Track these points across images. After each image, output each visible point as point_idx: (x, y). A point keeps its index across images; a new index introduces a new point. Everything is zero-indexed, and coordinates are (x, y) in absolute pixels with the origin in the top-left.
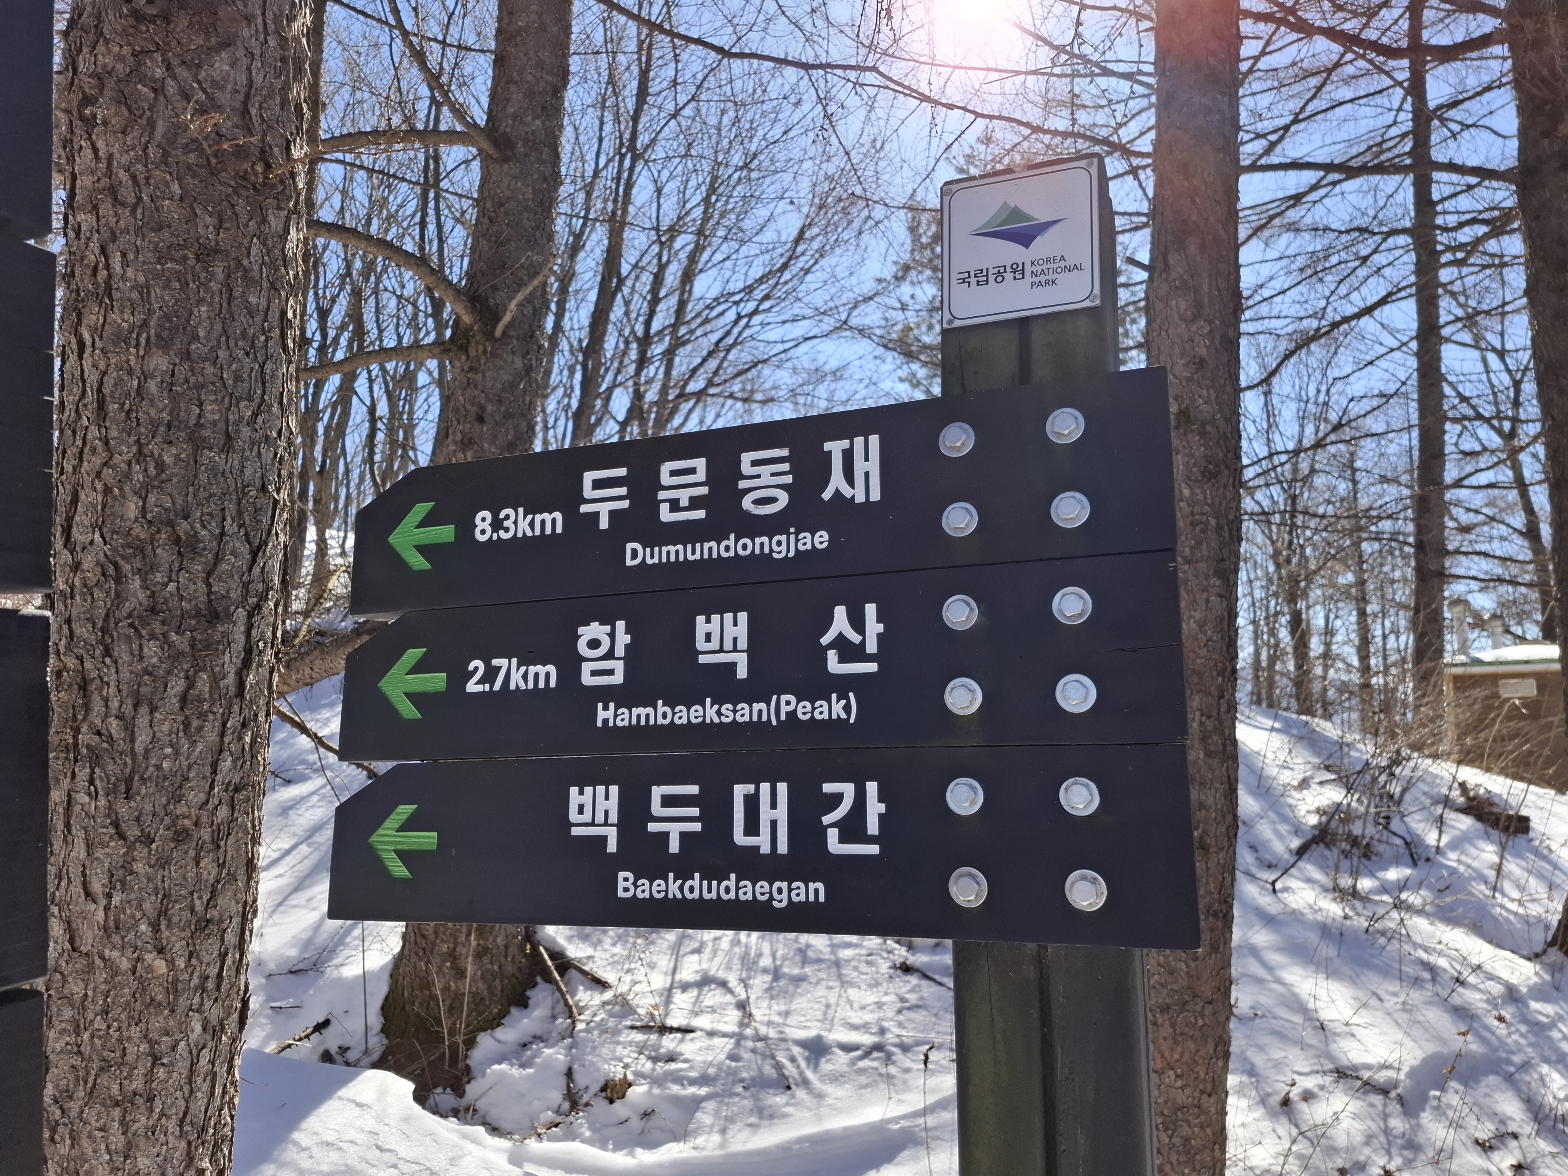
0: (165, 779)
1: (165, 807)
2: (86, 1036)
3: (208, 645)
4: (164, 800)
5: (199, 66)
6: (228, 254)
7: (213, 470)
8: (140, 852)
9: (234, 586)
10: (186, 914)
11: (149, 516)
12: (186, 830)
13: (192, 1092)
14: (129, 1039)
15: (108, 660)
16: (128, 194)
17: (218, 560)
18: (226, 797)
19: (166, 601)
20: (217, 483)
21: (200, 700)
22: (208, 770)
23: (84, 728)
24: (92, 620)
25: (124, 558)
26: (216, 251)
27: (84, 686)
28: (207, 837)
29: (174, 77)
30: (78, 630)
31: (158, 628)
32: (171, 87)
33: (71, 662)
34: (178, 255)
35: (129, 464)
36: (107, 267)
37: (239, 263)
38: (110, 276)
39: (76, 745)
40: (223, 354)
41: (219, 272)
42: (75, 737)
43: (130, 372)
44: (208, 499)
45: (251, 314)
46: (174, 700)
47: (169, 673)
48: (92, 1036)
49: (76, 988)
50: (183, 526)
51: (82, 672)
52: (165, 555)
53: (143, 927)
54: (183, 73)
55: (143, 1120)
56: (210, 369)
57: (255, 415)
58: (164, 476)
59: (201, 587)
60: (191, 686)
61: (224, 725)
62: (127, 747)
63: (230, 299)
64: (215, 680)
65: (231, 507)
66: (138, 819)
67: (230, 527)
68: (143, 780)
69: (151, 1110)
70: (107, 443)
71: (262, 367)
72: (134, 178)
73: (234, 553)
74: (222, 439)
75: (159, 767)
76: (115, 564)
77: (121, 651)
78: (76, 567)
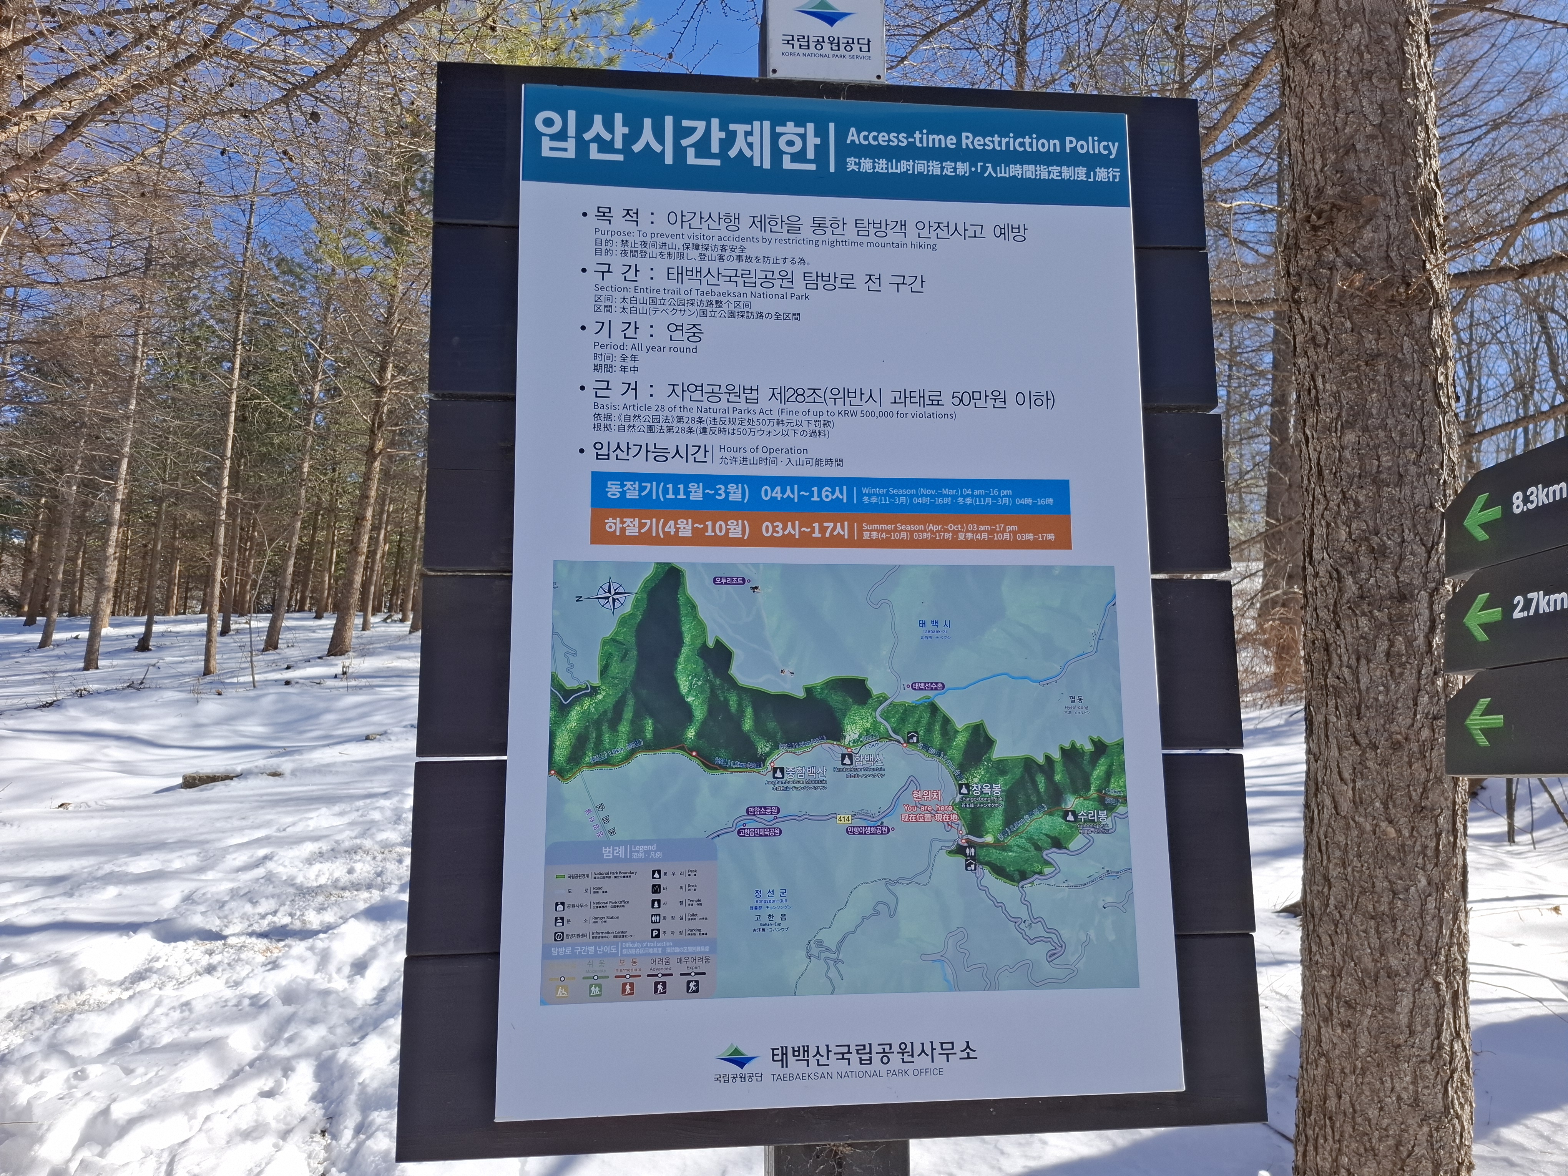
0: (1381, 707)
1: (1383, 726)
2: (1349, 869)
3: (1400, 617)
4: (1382, 721)
5: (1354, 242)
6: (1386, 354)
7: (1391, 499)
8: (1370, 754)
9: (1416, 576)
10: (1406, 800)
11: (1353, 537)
12: (1399, 742)
13: (1424, 924)
14: (1376, 877)
15: (1338, 631)
16: (1321, 339)
17: (1401, 559)
18: (1427, 723)
19: (1369, 590)
20: (1395, 508)
21: (1400, 655)
22: (1411, 703)
23: (1330, 675)
24: (1327, 607)
25: (1341, 566)
26: (1378, 355)
27: (1327, 650)
28: (1416, 749)
29: (1339, 256)
30: (1321, 614)
31: (1366, 608)
32: (1339, 262)
33: (1319, 634)
34: (1353, 367)
35: (1339, 506)
36: (1315, 387)
37: (1395, 357)
38: (1317, 392)
39: (1326, 685)
40: (1390, 421)
41: (1382, 368)
42: (1325, 681)
43: (1334, 449)
44: (1390, 520)
45: (1407, 389)
46: (1382, 655)
47: (1377, 637)
48: (1353, 871)
49: (1341, 839)
50: (1375, 540)
51: (1325, 640)
52: (1365, 560)
53: (1378, 804)
54: (1344, 250)
55: (1390, 933)
56: (1382, 434)
57: (1419, 456)
58: (1360, 510)
59: (1392, 579)
60: (1392, 644)
61: (1420, 672)
62: (1355, 686)
63: (1392, 383)
64: (1409, 642)
65: (1408, 523)
66: (1367, 733)
67: (1408, 535)
68: (1367, 707)
69: (1395, 927)
70: (1325, 496)
71: (1421, 422)
72: (1324, 328)
73: (1412, 553)
74: (1396, 478)
75: (1377, 700)
76: (1337, 570)
77: (1346, 625)
78: (1316, 575)
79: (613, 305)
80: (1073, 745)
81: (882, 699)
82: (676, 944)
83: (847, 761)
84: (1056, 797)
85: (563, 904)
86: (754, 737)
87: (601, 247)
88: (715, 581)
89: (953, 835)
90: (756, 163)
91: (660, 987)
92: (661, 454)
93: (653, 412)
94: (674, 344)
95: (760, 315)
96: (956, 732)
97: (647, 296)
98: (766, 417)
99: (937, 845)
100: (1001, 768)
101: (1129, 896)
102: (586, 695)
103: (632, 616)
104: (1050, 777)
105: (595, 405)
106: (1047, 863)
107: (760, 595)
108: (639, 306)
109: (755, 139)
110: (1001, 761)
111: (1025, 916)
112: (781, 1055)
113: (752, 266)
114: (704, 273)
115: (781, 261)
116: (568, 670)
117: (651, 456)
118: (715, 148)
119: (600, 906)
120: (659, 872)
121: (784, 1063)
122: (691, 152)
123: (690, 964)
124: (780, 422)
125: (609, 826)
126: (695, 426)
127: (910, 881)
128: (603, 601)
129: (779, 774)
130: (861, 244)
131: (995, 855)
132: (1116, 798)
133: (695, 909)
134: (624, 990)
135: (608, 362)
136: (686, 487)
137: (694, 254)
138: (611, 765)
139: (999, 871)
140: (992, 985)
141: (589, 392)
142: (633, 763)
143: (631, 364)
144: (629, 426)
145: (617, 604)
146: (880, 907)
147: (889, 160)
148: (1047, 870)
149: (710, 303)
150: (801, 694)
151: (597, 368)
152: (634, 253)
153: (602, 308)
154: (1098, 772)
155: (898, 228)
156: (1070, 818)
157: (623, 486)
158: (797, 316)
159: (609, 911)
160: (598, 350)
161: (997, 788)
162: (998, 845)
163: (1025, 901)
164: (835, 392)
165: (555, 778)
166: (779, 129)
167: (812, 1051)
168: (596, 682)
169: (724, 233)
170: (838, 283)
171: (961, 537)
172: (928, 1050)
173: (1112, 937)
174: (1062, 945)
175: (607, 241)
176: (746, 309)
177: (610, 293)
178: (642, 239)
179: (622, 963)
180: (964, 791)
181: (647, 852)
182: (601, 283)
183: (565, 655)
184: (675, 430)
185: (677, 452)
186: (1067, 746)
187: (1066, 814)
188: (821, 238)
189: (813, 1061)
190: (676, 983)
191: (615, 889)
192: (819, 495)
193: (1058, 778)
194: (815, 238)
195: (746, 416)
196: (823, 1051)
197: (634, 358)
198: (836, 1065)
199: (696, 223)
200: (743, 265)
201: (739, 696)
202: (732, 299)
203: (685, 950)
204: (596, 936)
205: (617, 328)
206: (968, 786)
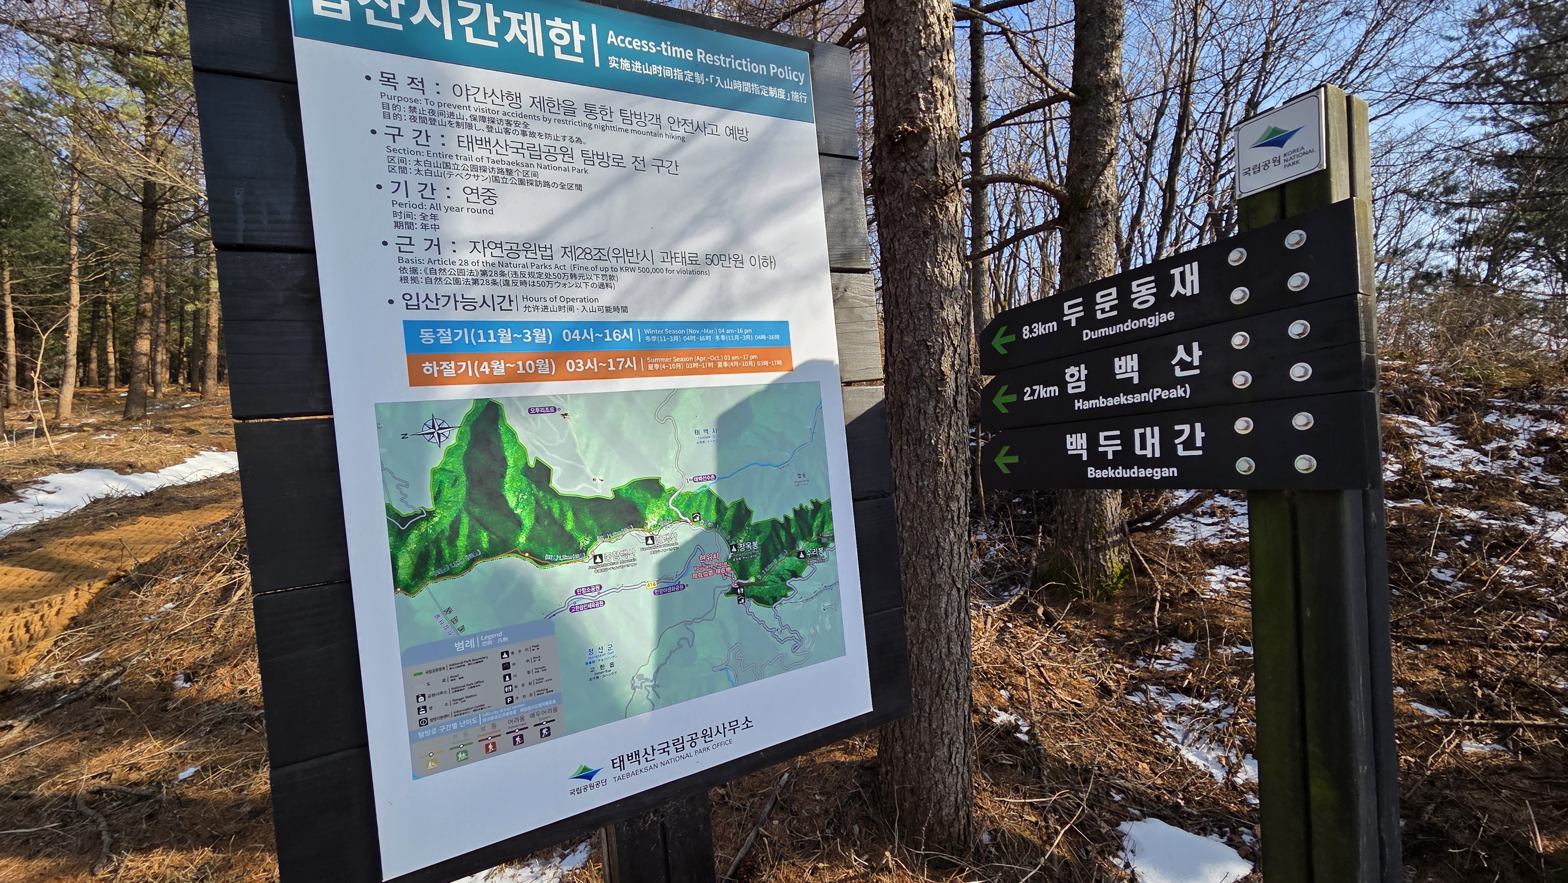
79: (408, 166)
80: (801, 507)
81: (673, 491)
82: (527, 704)
83: (650, 541)
84: (792, 542)
85: (423, 695)
86: (576, 534)
87: (389, 111)
88: (530, 411)
89: (729, 581)
90: (531, 50)
91: (518, 739)
92: (470, 304)
93: (457, 266)
94: (471, 206)
95: (547, 184)
96: (726, 509)
97: (440, 161)
98: (561, 272)
99: (718, 590)
100: (757, 529)
101: (838, 599)
102: (422, 519)
103: (457, 447)
104: (788, 531)
105: (400, 260)
106: (790, 589)
107: (571, 422)
108: (433, 169)
109: (528, 28)
110: (757, 525)
111: (777, 626)
112: (619, 763)
113: (536, 141)
114: (493, 143)
115: (561, 138)
116: (402, 500)
117: (460, 306)
118: (492, 31)
119: (457, 690)
120: (507, 653)
121: (622, 767)
122: (469, 31)
123: (541, 716)
124: (573, 276)
125: (458, 625)
126: (498, 279)
127: (702, 619)
128: (428, 437)
129: (598, 560)
130: (626, 131)
131: (756, 590)
132: (828, 538)
133: (541, 674)
134: (487, 749)
135: (409, 220)
136: (495, 333)
137: (480, 125)
138: (457, 574)
139: (760, 600)
140: (759, 676)
141: (392, 248)
142: (474, 571)
143: (431, 222)
144: (436, 279)
145: (443, 438)
146: (682, 642)
147: (643, 63)
148: (789, 594)
149: (501, 171)
150: (611, 496)
151: (397, 225)
152: (423, 120)
153: (397, 169)
154: (817, 522)
155: (654, 121)
156: (802, 556)
157: (436, 333)
158: (579, 187)
159: (467, 692)
160: (397, 208)
161: (755, 544)
162: (759, 583)
163: (777, 617)
164: (616, 252)
165: (402, 595)
166: (549, 23)
167: (642, 753)
168: (430, 506)
169: (507, 109)
170: (611, 162)
171: (720, 365)
172: (721, 730)
173: (829, 628)
174: (801, 640)
175: (395, 107)
176: (534, 178)
177: (403, 155)
178: (431, 107)
179: (483, 729)
180: (734, 550)
181: (496, 639)
182: (393, 146)
183: (397, 487)
184: (481, 282)
185: (484, 301)
186: (797, 508)
187: (799, 553)
188: (593, 122)
189: (643, 760)
190: (531, 733)
191: (469, 674)
192: (611, 336)
193: (793, 531)
194: (588, 121)
195: (543, 271)
196: (650, 751)
197: (434, 217)
198: (660, 758)
199: (480, 97)
200: (527, 140)
201: (560, 503)
202: (521, 169)
203: (536, 707)
204: (457, 713)
205: (414, 189)
206: (736, 546)
